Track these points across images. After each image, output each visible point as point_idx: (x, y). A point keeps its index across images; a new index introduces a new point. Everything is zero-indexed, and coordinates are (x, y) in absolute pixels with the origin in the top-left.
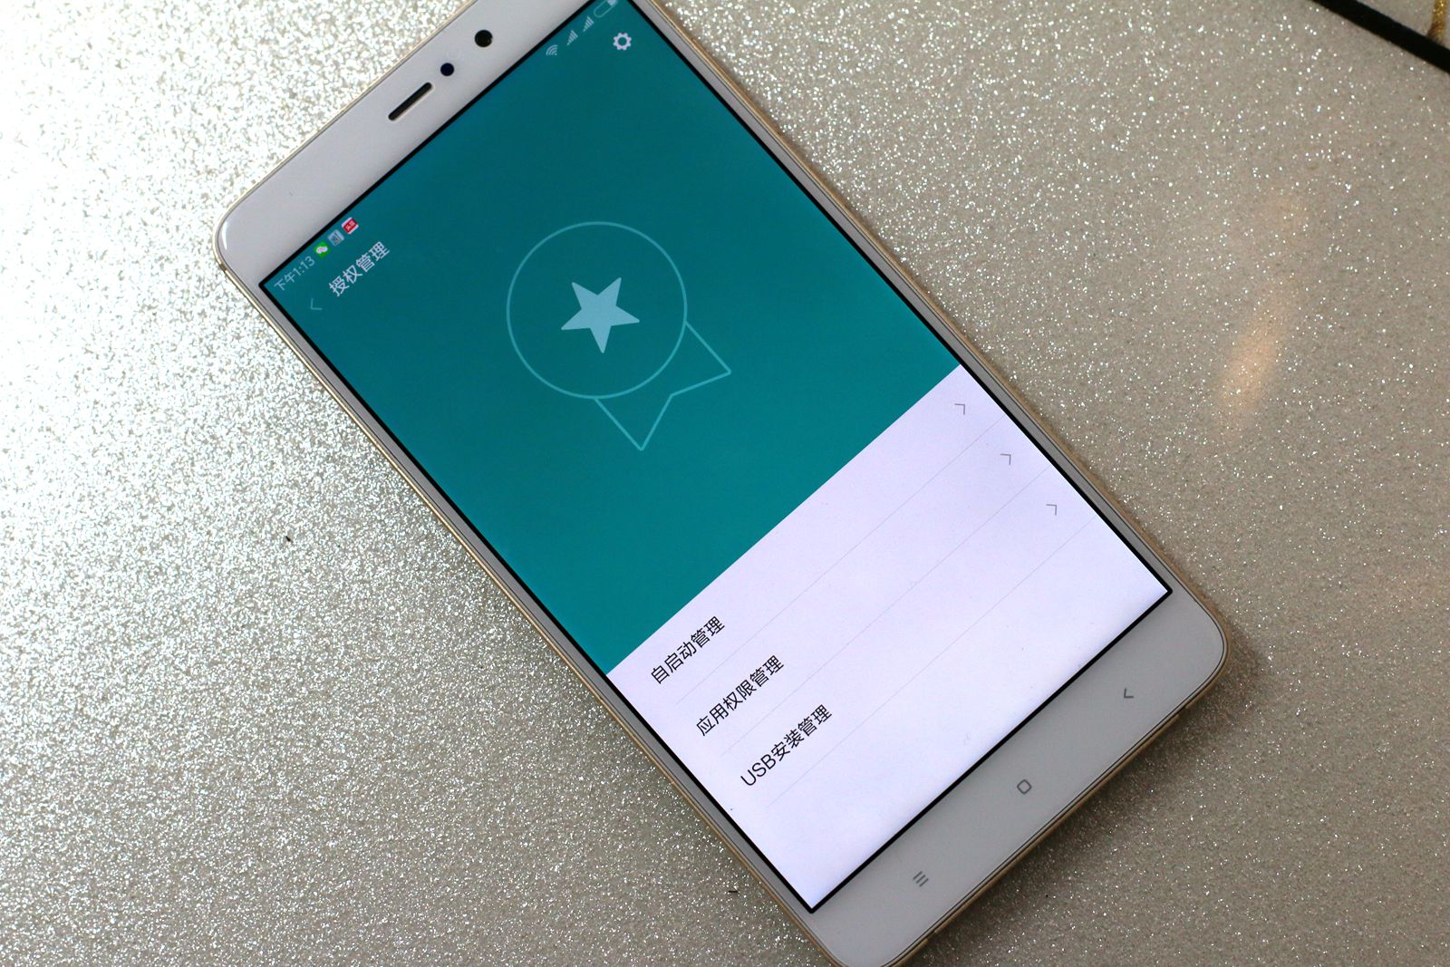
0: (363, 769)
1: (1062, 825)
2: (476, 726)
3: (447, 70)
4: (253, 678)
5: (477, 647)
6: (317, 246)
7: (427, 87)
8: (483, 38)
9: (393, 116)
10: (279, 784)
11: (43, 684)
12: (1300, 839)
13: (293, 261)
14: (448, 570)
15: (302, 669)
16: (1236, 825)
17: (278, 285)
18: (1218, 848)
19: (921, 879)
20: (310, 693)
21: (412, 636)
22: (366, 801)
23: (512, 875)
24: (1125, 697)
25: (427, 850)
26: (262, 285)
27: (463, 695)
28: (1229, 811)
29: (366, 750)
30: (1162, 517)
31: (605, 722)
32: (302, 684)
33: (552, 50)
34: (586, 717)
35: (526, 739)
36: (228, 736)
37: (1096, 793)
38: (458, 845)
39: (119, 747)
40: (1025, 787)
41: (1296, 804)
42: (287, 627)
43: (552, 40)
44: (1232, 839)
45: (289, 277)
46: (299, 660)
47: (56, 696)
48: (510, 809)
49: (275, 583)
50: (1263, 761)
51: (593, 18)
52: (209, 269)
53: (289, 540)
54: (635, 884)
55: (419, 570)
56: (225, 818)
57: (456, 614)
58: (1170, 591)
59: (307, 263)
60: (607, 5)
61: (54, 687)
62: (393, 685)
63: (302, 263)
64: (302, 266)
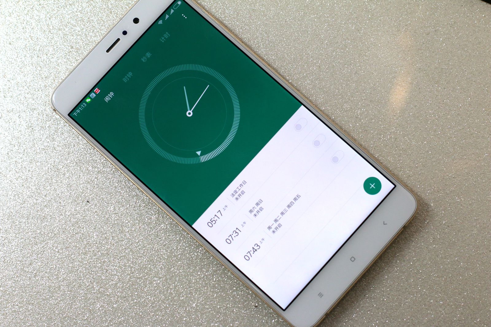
0: (123, 278)
1: (367, 271)
2: (161, 259)
3: (125, 33)
4: (81, 251)
5: (158, 232)
7: (118, 40)
8: (136, 21)
9: (108, 51)
10: (95, 287)
11: (9, 261)
12: (449, 266)
13: (79, 105)
14: (144, 206)
15: (98, 246)
16: (427, 264)
17: (75, 114)
18: (421, 272)
19: (321, 295)
20: (102, 254)
21: (135, 230)
22: (125, 289)
23: (179, 310)
24: (384, 224)
25: (148, 304)
26: (69, 115)
27: (155, 249)
28: (424, 259)
29: (124, 272)
30: (389, 160)
31: (205, 253)
32: (99, 251)
33: (160, 22)
34: (198, 252)
35: (178, 262)
36: (75, 272)
37: (378, 259)
38: (159, 301)
39: (37, 280)
40: (353, 259)
41: (447, 254)
42: (91, 232)
43: (160, 18)
44: (426, 269)
45: (78, 111)
46: (96, 243)
47: (13, 265)
48: (175, 287)
49: (85, 217)
50: (434, 241)
51: (173, 10)
52: (49, 110)
53: (88, 202)
54: (222, 308)
55: (135, 207)
56: (77, 301)
57: (149, 221)
58: (395, 186)
59: (84, 105)
60: (178, 4)
61: (13, 262)
62: (130, 248)
63: (82, 106)
64: (82, 107)
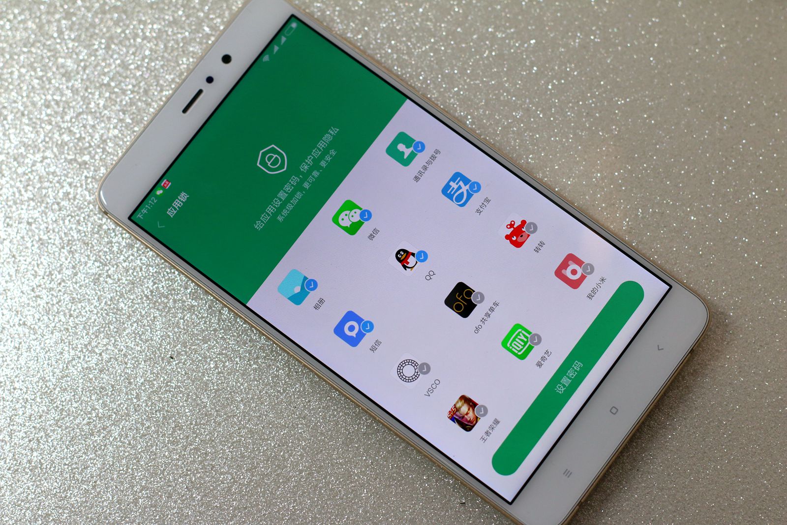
0: (240, 478)
1: (638, 430)
2: (299, 440)
3: (210, 80)
4: (167, 439)
5: (291, 397)
6: (156, 191)
7: (200, 92)
8: (227, 59)
9: (185, 111)
10: (194, 496)
11: (48, 467)
12: (770, 410)
13: (145, 202)
14: (265, 357)
15: (194, 429)
16: (734, 409)
17: (139, 216)
18: (726, 424)
19: (567, 473)
20: (201, 441)
21: (252, 398)
22: (246, 495)
23: (336, 520)
24: (659, 350)
25: (285, 516)
26: (130, 218)
27: (288, 425)
28: (728, 403)
29: (240, 467)
31: (371, 424)
32: (196, 437)
33: (266, 58)
34: (360, 423)
35: (329, 442)
36: (160, 475)
37: (653, 408)
38: (302, 510)
39: (99, 493)
40: (614, 411)
41: (764, 391)
42: (181, 407)
43: (265, 52)
44: (733, 418)
45: (144, 211)
46: (191, 424)
47: (57, 472)
48: (328, 483)
49: (169, 384)
50: (740, 371)
51: (285, 36)
52: (96, 218)
53: (172, 358)
54: (407, 511)
55: (249, 361)
56: (167, 521)
57: (275, 380)
58: (671, 287)
59: (153, 201)
60: (292, 28)
61: (55, 467)
62: (247, 428)
63: (150, 202)
64: (151, 204)
